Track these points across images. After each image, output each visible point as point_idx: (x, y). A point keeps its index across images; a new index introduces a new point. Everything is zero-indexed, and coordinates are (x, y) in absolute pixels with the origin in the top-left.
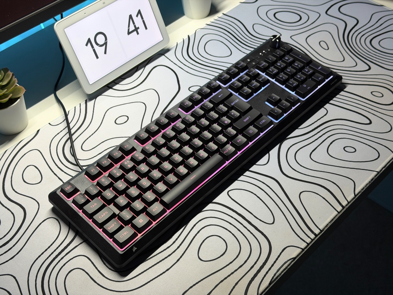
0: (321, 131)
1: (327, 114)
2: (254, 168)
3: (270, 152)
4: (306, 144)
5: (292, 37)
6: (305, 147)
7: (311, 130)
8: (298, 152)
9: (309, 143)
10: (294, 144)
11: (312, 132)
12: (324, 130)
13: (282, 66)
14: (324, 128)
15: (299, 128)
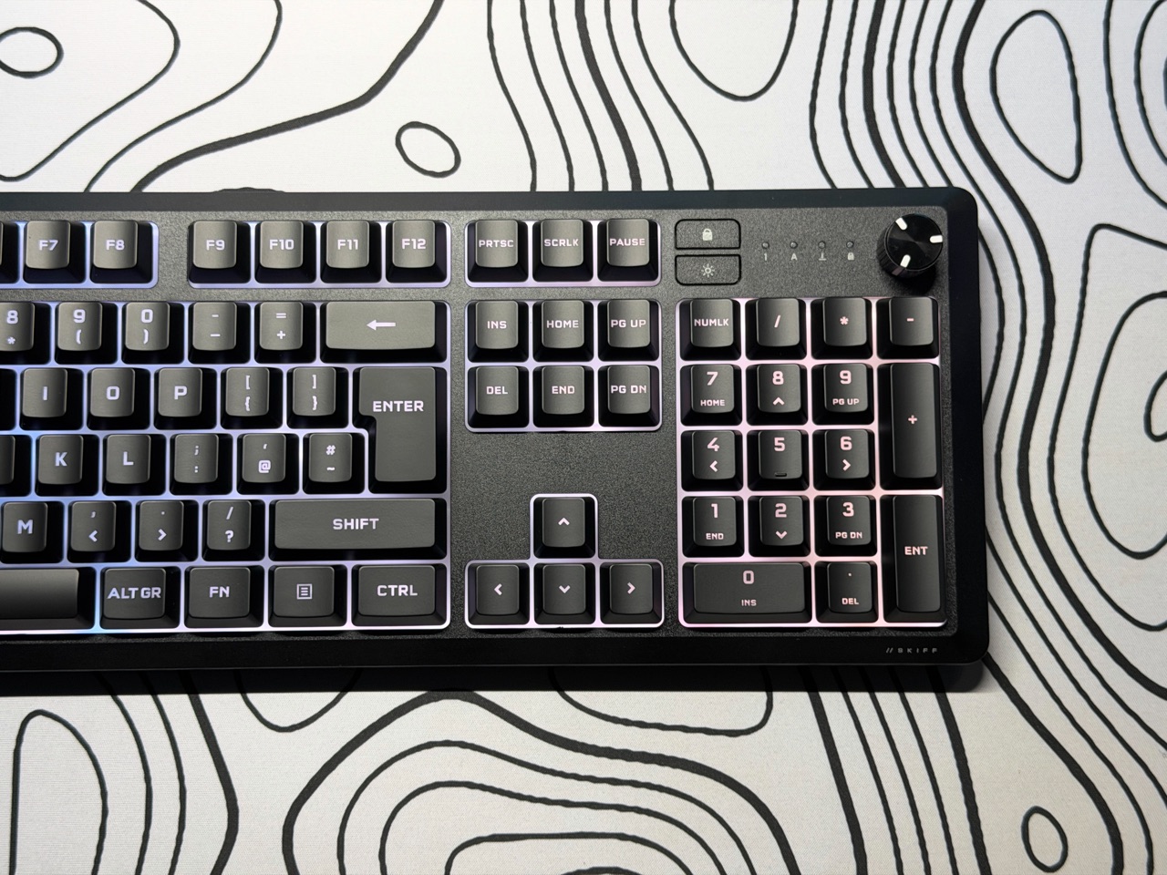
0: (628, 788)
1: (742, 738)
2: (222, 706)
3: (352, 697)
4: (506, 788)
5: (1101, 234)
6: (487, 794)
7: (601, 743)
8: (441, 790)
9: (526, 793)
10: (469, 741)
11: (591, 758)
12: (643, 791)
13: (778, 400)
14: (655, 782)
15: (570, 694)
